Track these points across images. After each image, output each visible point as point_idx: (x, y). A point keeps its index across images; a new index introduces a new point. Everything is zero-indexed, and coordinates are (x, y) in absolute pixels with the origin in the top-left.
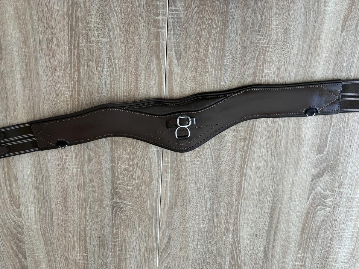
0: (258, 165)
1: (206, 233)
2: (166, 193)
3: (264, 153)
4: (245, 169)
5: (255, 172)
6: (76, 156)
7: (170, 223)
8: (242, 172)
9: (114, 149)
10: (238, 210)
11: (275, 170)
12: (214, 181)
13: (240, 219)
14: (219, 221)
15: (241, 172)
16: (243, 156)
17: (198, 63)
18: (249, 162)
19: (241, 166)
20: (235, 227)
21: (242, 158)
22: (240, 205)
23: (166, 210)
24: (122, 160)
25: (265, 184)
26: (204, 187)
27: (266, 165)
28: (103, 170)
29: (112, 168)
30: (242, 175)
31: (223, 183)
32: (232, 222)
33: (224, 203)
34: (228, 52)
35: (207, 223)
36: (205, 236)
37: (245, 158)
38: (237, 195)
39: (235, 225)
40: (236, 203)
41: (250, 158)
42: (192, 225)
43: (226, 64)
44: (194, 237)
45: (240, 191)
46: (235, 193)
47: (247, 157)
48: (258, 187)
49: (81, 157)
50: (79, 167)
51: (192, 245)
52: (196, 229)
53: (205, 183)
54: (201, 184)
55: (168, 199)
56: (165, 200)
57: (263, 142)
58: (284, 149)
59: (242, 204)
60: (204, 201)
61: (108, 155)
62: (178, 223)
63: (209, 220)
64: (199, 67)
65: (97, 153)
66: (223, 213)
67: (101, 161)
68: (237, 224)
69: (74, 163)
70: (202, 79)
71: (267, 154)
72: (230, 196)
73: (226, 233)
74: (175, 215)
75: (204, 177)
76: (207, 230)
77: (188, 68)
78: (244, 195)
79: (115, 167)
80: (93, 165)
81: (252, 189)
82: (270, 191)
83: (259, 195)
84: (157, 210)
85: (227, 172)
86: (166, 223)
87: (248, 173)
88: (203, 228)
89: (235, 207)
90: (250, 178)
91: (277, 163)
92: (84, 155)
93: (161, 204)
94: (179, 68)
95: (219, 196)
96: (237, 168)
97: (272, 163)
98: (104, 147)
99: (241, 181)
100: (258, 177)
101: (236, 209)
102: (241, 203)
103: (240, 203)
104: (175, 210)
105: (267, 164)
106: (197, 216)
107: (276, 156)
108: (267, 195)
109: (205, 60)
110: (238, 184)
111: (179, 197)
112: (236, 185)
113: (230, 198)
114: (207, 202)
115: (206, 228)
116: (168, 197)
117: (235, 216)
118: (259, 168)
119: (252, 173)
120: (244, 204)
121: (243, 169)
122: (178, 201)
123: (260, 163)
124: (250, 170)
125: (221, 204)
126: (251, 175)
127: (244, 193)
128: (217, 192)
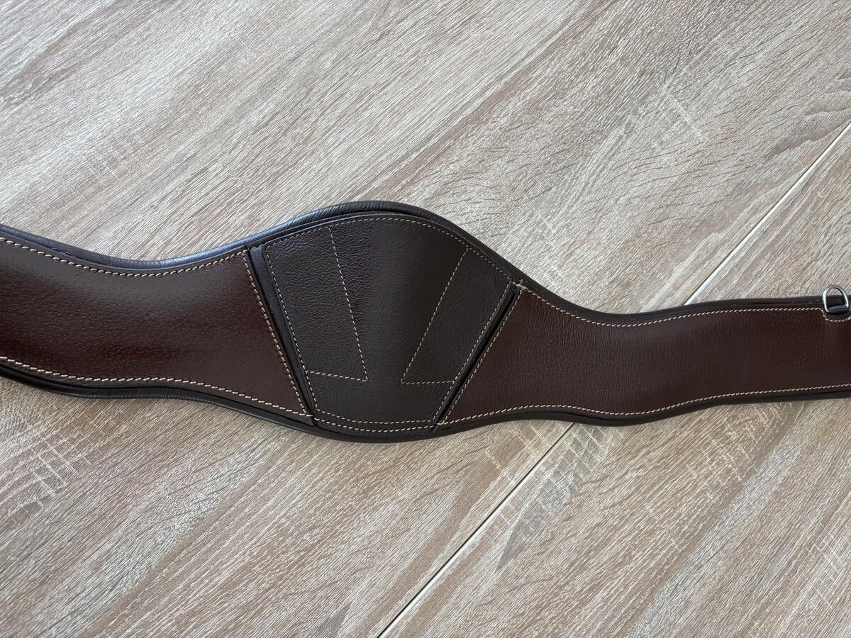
0: (387, 120)
1: (681, 71)
2: (685, 278)
3: (342, 136)
4: (430, 144)
5: (413, 108)
6: (802, 585)
7: (741, 189)
8: (448, 143)
9: (703, 518)
10: (548, 52)
12: (539, 192)
13: (567, 21)
14: (622, 72)
15: (449, 147)
16: (404, 182)
17: (293, 565)
18: (404, 153)
19: (432, 162)
21: (412, 182)
22: (532, 58)
23: (721, 236)
24: (711, 473)
25: (415, 49)
26: (577, 200)
27: (366, 98)
28: (773, 489)
29: (752, 472)
30: (454, 135)
31: (521, 160)
32: (594, 34)
33: (566, 106)
34: (180, 524)
35: (654, 96)
37: (405, 173)
38: (516, 92)
39: (591, 17)
40: (538, 72)
41: (390, 162)
42: (694, 129)
43: (217, 491)
44: (720, 94)
45: (500, 96)
46: (515, 104)
47: (396, 170)
48: (443, 58)
49: (794, 571)
50: (818, 549)
51: (743, 76)
52: (694, 108)
53: (566, 207)
54: (579, 214)
55: (692, 257)
56: (703, 263)
57: (314, 170)
59: (524, 54)
60: (612, 162)
61: (730, 519)
62: (723, 170)
63: (645, 97)
64: (299, 552)
65: (751, 547)
66: (592, 81)
67: (760, 518)
68: (586, 16)
69: (821, 570)
70: (319, 508)
71: (334, 126)
72: (535, 108)
73: (631, 20)
74: (712, 200)
75: (554, 227)
76: (671, 79)
77: (332, 573)
78: (498, 73)
79: (741, 471)
80: (784, 524)
81: (461, 70)
82: (422, 15)
83: (460, 33)
84: (743, 254)
85: (485, 184)
86: (751, 199)
87: (432, 125)
88: (675, 93)
89: (548, 66)
90: (442, 103)
92: (784, 571)
93: (719, 261)
94: (353, 597)
95: (563, 137)
96: (448, 166)
98: (722, 548)
99: (471, 123)
100: (417, 85)
101: (552, 59)
102: (523, 60)
103: (527, 61)
104: (702, 211)
106: (663, 139)
108: (438, 9)
109: (267, 556)
110: (487, 119)
111: (662, 236)
112: (492, 122)
113: (539, 102)
114: (608, 153)
115: (669, 87)
116: (687, 263)
117: (569, 41)
118: (393, 109)
119: (425, 113)
120: (519, 49)
121: (435, 146)
122: (674, 226)
123: (379, 119)
124: (419, 126)
125: (576, 110)
126: (431, 110)
127: (492, 80)
128: (558, 153)
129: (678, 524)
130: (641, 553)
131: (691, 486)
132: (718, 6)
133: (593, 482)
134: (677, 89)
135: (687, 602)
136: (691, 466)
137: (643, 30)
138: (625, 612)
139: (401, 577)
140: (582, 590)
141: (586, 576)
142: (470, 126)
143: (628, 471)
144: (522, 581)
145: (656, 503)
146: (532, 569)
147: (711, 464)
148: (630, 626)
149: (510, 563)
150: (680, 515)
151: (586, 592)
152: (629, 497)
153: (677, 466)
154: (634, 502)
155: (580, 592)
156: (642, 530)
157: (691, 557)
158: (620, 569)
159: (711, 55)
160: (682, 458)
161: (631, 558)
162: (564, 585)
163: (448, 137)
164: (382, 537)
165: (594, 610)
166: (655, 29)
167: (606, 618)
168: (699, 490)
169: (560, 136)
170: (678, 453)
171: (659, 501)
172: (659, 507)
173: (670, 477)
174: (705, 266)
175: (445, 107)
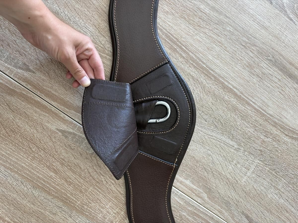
0: (214, 53)
1: (266, 167)
2: (186, 186)
3: (204, 38)
4: (210, 71)
5: (221, 62)
7: (227, 204)
8: (213, 78)
10: (257, 110)
11: (233, 37)
13: (271, 115)
14: (259, 142)
15: (211, 78)
16: (194, 64)
18: (205, 62)
19: (204, 73)
20: (279, 127)
21: (195, 67)
22: (253, 104)
23: (206, 198)
25: (243, 59)
26: (205, 133)
30: (216, 79)
31: (214, 108)
32: (270, 128)
33: (239, 122)
35: (253, 158)
36: (269, 171)
37: (197, 63)
38: (239, 100)
39: (275, 125)
40: (249, 108)
41: (200, 57)
42: (246, 177)
43: (69, 18)
44: (263, 186)
45: (235, 94)
46: (234, 101)
47: (198, 60)
48: (242, 70)
51: (272, 195)
52: (254, 176)
53: (201, 129)
54: (200, 135)
55: (195, 187)
56: (194, 193)
57: (190, 31)
58: (212, 12)
59: (254, 101)
60: (223, 145)
62: (233, 194)
63: (251, 154)
66: (252, 130)
68: (275, 123)
71: (207, 35)
72: (235, 109)
73: (280, 142)
74: (219, 191)
76: (262, 163)
78: (244, 92)
81: (240, 78)
82: (256, 59)
83: (254, 74)
84: (201, 210)
85: (201, 95)
86: (225, 209)
87: (217, 71)
88: (257, 166)
89: (252, 111)
90: (226, 73)
91: (225, 30)
93: (196, 200)
94: (38, 74)
95: (227, 122)
96: (204, 79)
97: (222, 36)
99: (222, 85)
100: (230, 62)
101: (254, 112)
102: (251, 101)
103: (251, 103)
104: (214, 188)
105: (220, 42)
106: (238, 165)
107: (215, 27)
108: (260, 65)
110: (225, 91)
111: (200, 172)
112: (225, 93)
113: (238, 110)
114: (226, 142)
115: (258, 163)
116: (192, 185)
117: (264, 118)
118: (219, 55)
119: (221, 67)
120: (255, 98)
121: (210, 74)
122: (205, 176)
123: (214, 50)
124: (216, 66)
125: (239, 126)
126: (223, 69)
127: (240, 90)
128: (221, 122)
129: (86, 203)
130: (72, 189)
131: (103, 206)
132: (296, 178)
133: (97, 162)
134: (259, 167)
135: (55, 214)
136: (111, 204)
137: (277, 148)
138: (47, 187)
139: (48, 91)
140: (54, 166)
141: (59, 167)
142: (221, 85)
143: (104, 176)
144: (54, 140)
145: (93, 191)
146: (59, 143)
147: (113, 213)
148: (42, 190)
149: (60, 134)
150: (90, 203)
151: (53, 168)
152: (94, 179)
153: (110, 198)
154: (92, 182)
155: (53, 165)
156: (81, 187)
157: (74, 212)
158: (64, 181)
159: (276, 179)
160: (114, 200)
161: (70, 185)
162: (55, 158)
163: (215, 77)
164: (62, 81)
165: (46, 173)
166: (279, 152)
167: (44, 178)
168: (102, 210)
169: (227, 121)
170: (115, 197)
171: (94, 193)
172: (92, 193)
173: (105, 196)
174: (193, 194)
175: (225, 74)
